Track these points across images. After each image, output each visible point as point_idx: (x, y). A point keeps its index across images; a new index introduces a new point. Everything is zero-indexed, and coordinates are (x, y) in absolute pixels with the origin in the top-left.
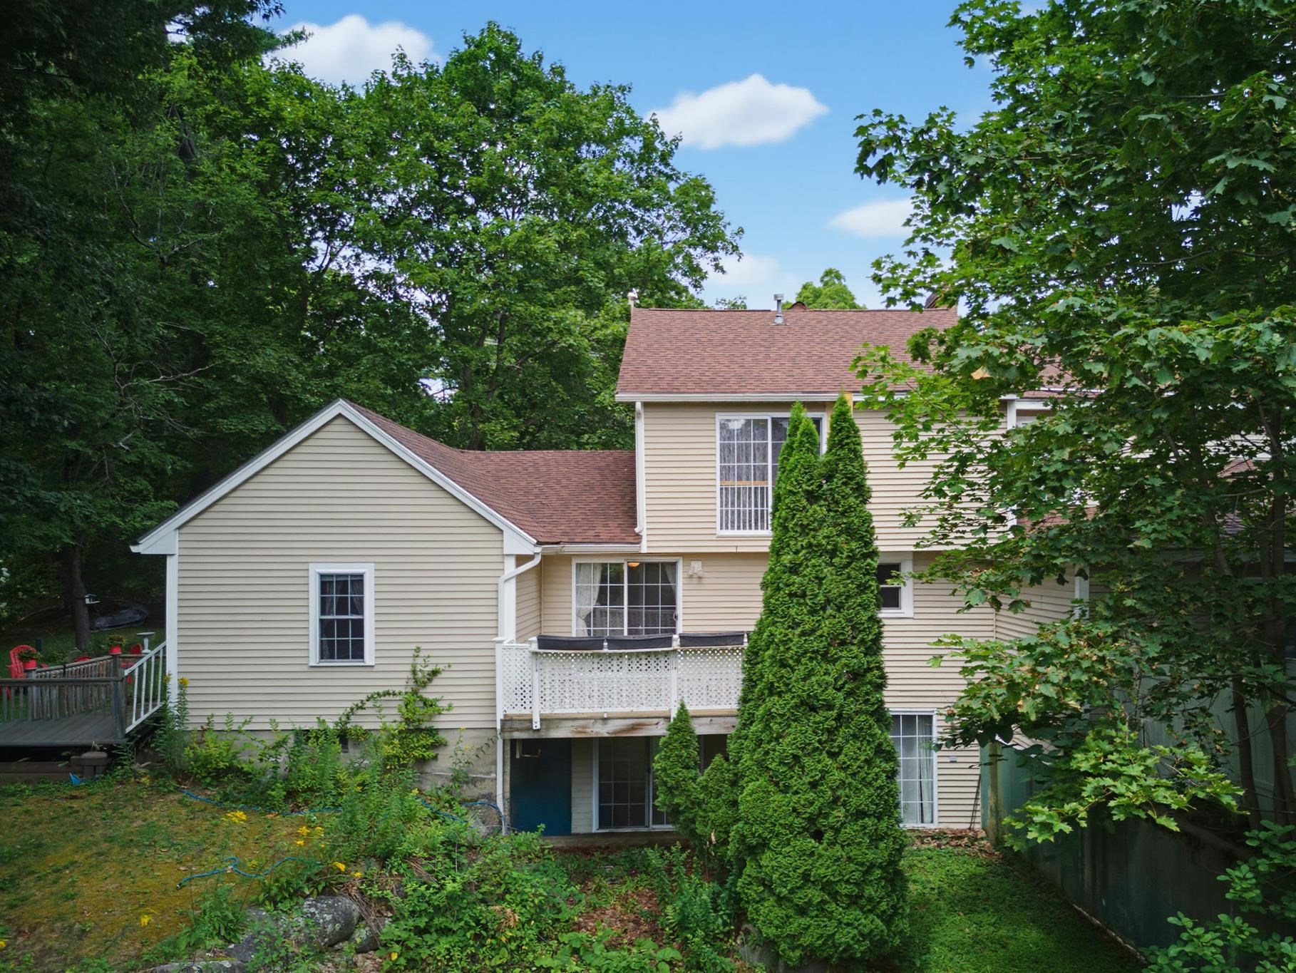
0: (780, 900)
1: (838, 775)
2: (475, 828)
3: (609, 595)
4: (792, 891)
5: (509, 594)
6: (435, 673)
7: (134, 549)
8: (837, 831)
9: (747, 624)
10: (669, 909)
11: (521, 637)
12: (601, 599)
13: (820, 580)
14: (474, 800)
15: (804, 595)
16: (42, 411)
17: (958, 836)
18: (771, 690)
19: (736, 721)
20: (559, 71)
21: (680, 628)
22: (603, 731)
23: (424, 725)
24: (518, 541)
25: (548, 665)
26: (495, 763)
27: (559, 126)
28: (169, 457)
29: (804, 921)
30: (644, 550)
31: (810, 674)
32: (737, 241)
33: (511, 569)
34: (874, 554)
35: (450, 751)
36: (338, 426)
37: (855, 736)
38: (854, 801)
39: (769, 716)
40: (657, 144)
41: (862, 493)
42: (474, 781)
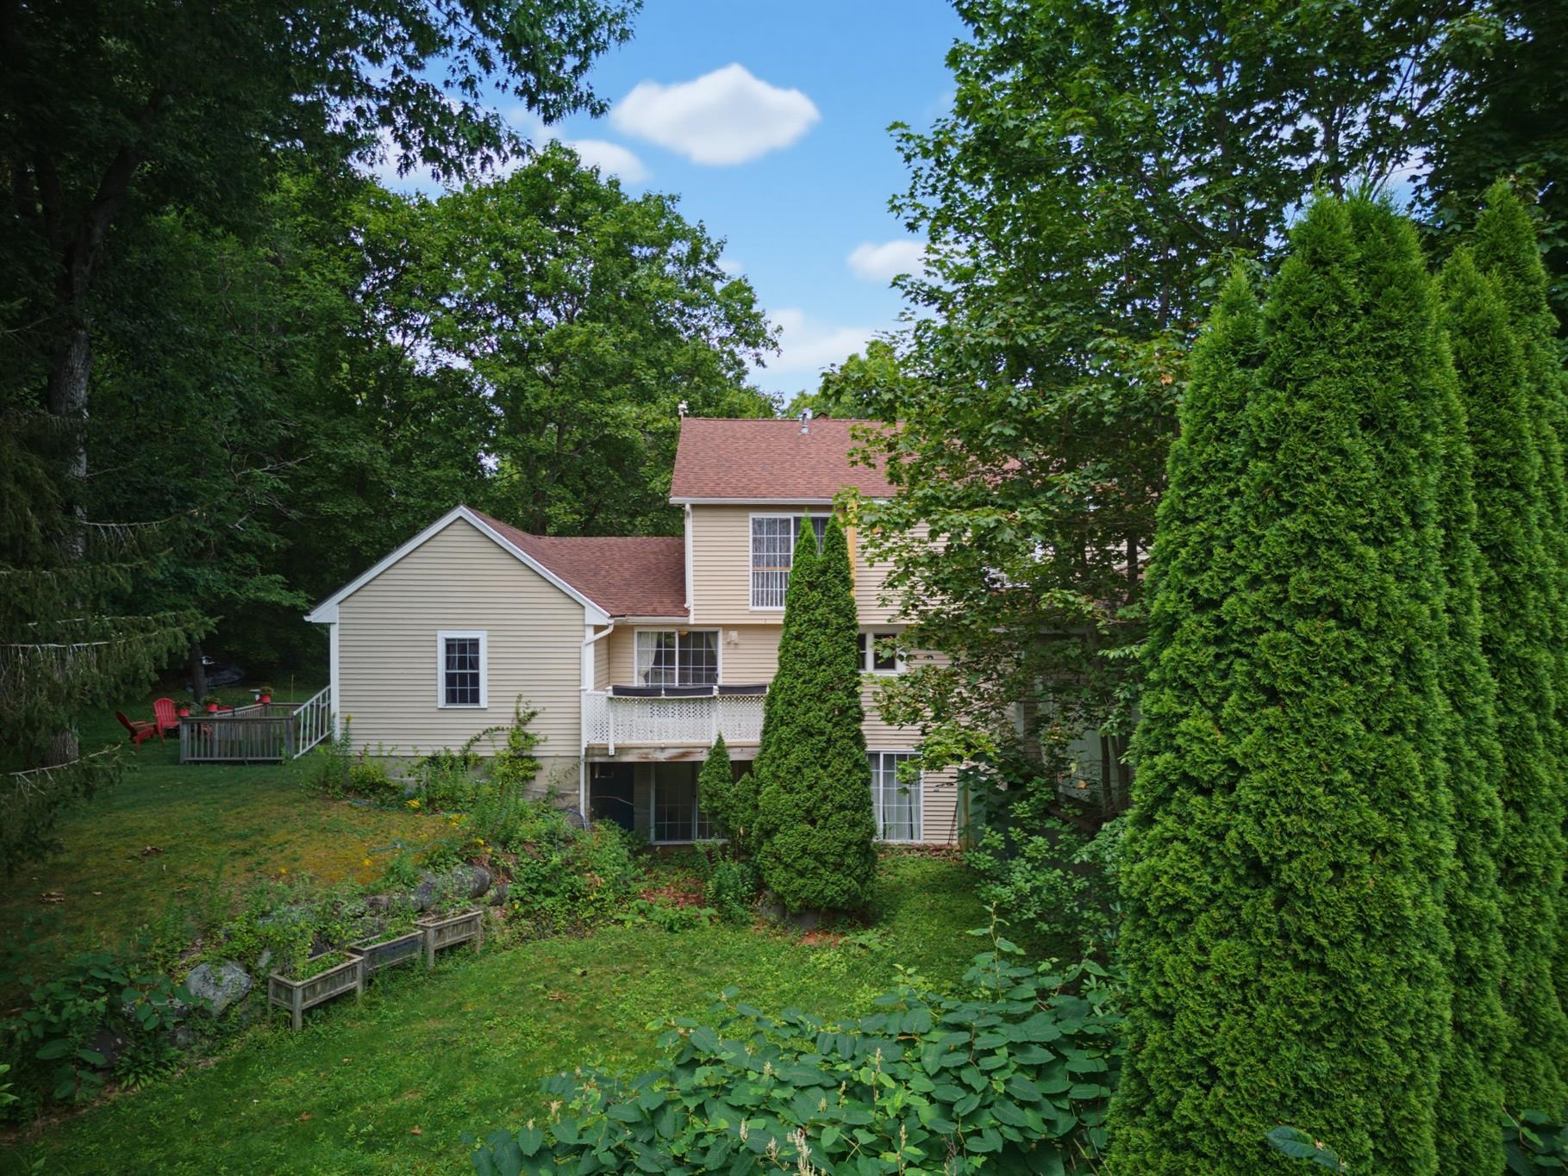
0: (787, 866)
1: (828, 781)
2: (566, 825)
3: (663, 658)
4: (794, 860)
5: (589, 655)
6: (533, 714)
7: (307, 619)
8: (826, 819)
9: (768, 679)
10: (710, 883)
11: (599, 686)
12: (657, 661)
13: (817, 645)
14: (564, 810)
15: (805, 655)
16: (178, 498)
17: (938, 849)
18: (782, 722)
19: (758, 750)
20: (615, 184)
21: (721, 681)
22: (661, 757)
23: (526, 753)
24: (596, 615)
25: (620, 708)
26: (578, 783)
27: (615, 236)
28: (273, 536)
29: (802, 881)
30: (692, 621)
31: (809, 710)
32: (776, 338)
33: (590, 635)
34: (855, 627)
35: (546, 772)
36: (459, 526)
37: (839, 754)
38: (838, 799)
39: (780, 740)
40: (705, 249)
41: (847, 583)
42: (563, 796)
